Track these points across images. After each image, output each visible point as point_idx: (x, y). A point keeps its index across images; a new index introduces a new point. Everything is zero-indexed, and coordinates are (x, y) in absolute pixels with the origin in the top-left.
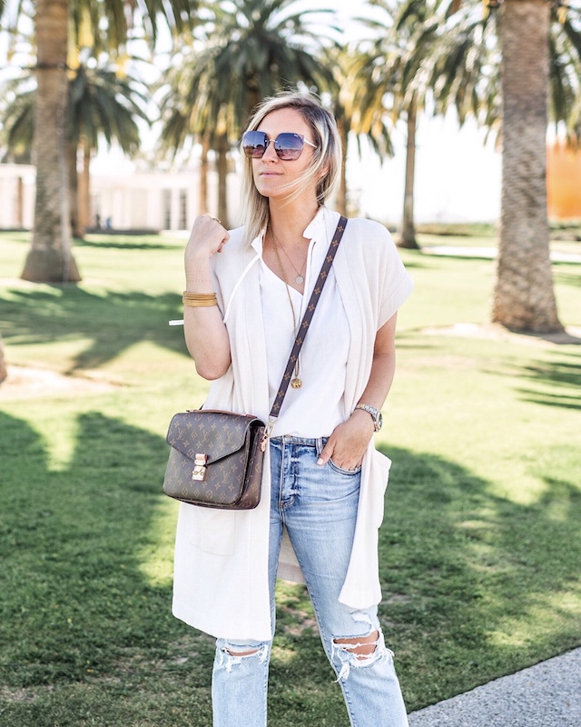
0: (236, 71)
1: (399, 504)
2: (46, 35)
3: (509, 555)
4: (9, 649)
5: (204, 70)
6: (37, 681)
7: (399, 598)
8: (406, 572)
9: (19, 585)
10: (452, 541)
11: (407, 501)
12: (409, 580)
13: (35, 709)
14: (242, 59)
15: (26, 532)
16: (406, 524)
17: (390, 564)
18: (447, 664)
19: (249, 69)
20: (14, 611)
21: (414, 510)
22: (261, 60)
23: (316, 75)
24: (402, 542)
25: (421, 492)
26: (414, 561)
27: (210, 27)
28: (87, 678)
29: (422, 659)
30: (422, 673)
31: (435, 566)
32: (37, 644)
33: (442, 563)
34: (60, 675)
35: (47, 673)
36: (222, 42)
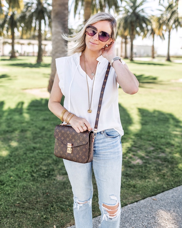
13: (64, 183)
18: (176, 176)
29: (169, 174)
30: (169, 178)
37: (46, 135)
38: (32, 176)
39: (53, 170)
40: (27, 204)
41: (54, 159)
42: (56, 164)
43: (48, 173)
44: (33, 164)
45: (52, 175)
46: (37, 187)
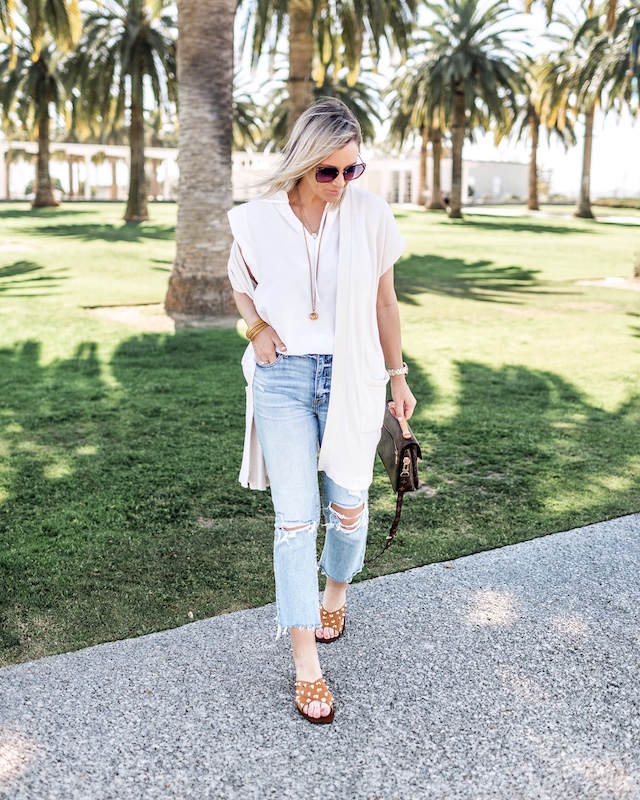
0: (447, 79)
1: (516, 409)
2: (296, 55)
3: (591, 449)
4: (209, 494)
5: (422, 79)
6: (223, 515)
7: (497, 475)
8: (507, 457)
9: (225, 452)
10: (549, 436)
11: (523, 407)
12: (508, 464)
13: (217, 532)
14: (451, 70)
15: (237, 418)
16: (516, 424)
17: (496, 451)
19: (457, 78)
20: (218, 469)
21: (527, 414)
22: (466, 70)
23: (510, 81)
24: (509, 436)
25: (537, 401)
26: (515, 450)
27: (429, 45)
28: (257, 515)
31: (531, 454)
32: (228, 491)
33: (536, 453)
34: (239, 512)
35: (231, 510)
36: (436, 57)
37: (164, 428)
38: (129, 518)
39: (187, 507)
40: (119, 574)
41: (188, 484)
42: (194, 493)
43: (173, 513)
44: (130, 494)
45: (185, 517)
46: (145, 542)
